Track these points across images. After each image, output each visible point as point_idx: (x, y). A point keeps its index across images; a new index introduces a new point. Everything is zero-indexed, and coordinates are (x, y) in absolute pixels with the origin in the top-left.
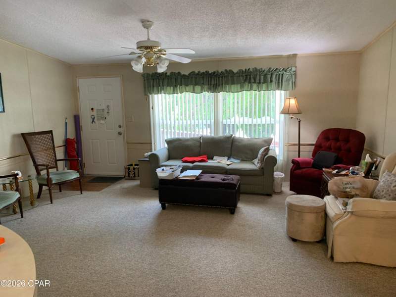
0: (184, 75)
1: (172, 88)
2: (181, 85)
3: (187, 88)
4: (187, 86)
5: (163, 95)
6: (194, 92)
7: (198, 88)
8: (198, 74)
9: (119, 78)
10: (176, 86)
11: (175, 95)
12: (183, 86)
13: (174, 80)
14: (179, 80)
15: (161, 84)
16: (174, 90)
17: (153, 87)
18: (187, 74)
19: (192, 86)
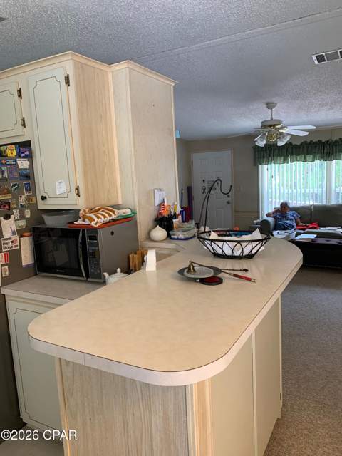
0: (296, 145)
1: (282, 158)
2: (292, 154)
3: (298, 157)
4: (298, 155)
5: (273, 165)
6: (305, 160)
7: (310, 157)
8: (310, 143)
9: (230, 152)
10: (287, 156)
11: (285, 164)
12: (294, 156)
13: (285, 150)
14: (291, 150)
15: (272, 155)
16: (284, 160)
17: (264, 157)
18: (299, 144)
19: (303, 156)
